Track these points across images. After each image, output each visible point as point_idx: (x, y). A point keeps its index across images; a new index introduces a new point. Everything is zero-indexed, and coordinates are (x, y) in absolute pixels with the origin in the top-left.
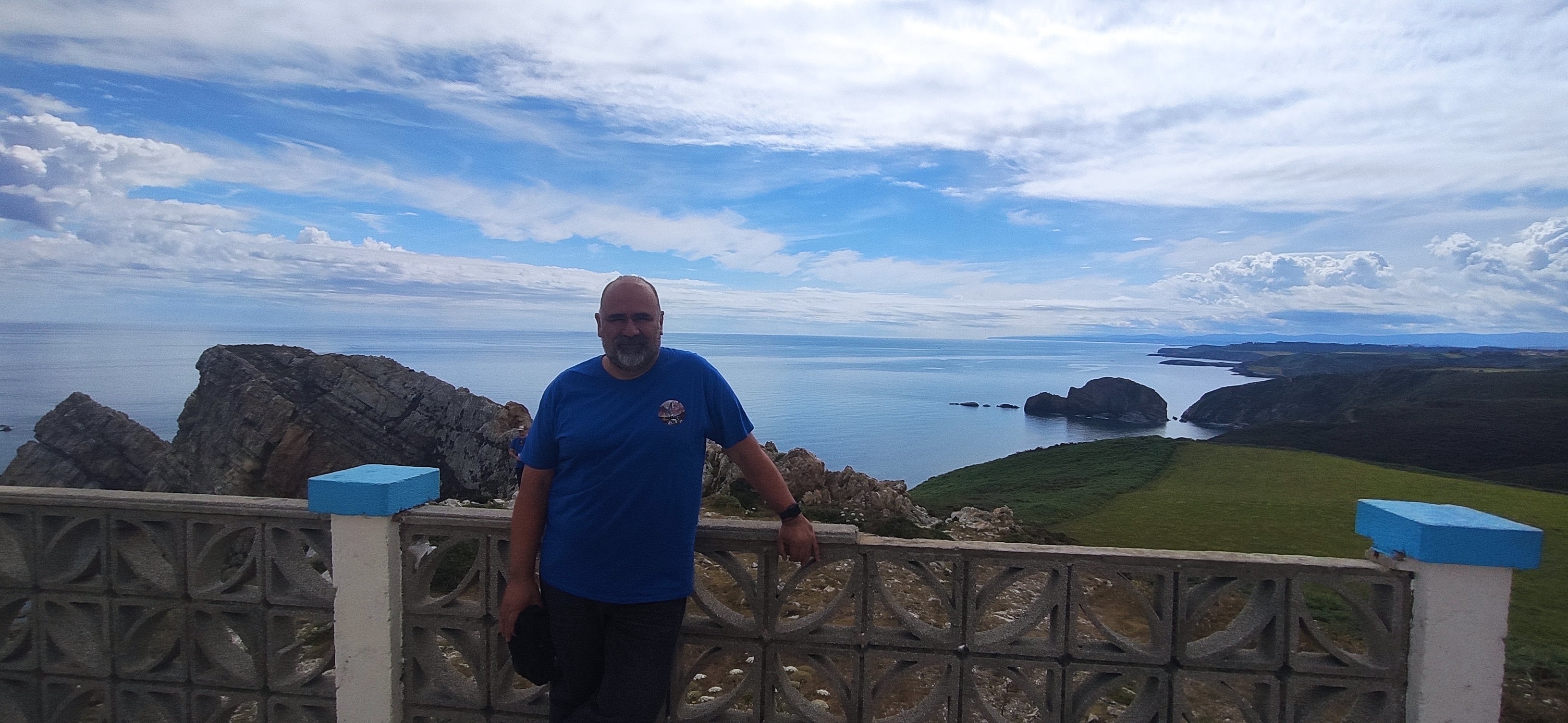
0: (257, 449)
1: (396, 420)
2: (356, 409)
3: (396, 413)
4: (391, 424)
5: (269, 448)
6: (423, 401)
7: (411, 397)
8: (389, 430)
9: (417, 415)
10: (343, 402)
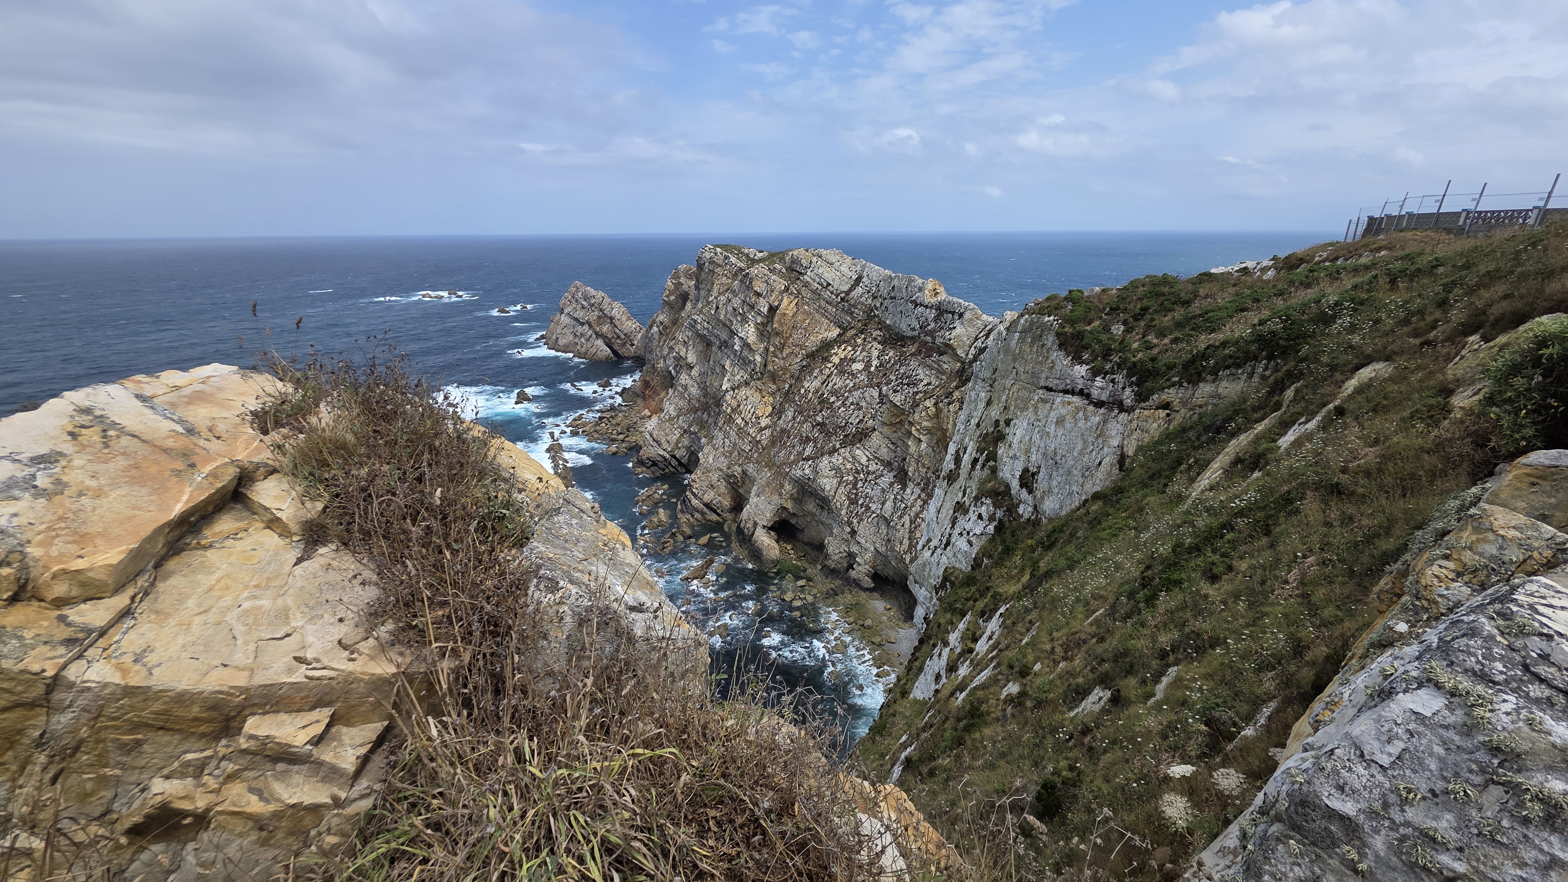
0: (765, 310)
1: (848, 293)
2: (821, 285)
3: (846, 288)
4: (843, 295)
5: (773, 310)
6: (864, 280)
7: (854, 277)
8: (842, 299)
9: (859, 290)
10: (814, 280)
